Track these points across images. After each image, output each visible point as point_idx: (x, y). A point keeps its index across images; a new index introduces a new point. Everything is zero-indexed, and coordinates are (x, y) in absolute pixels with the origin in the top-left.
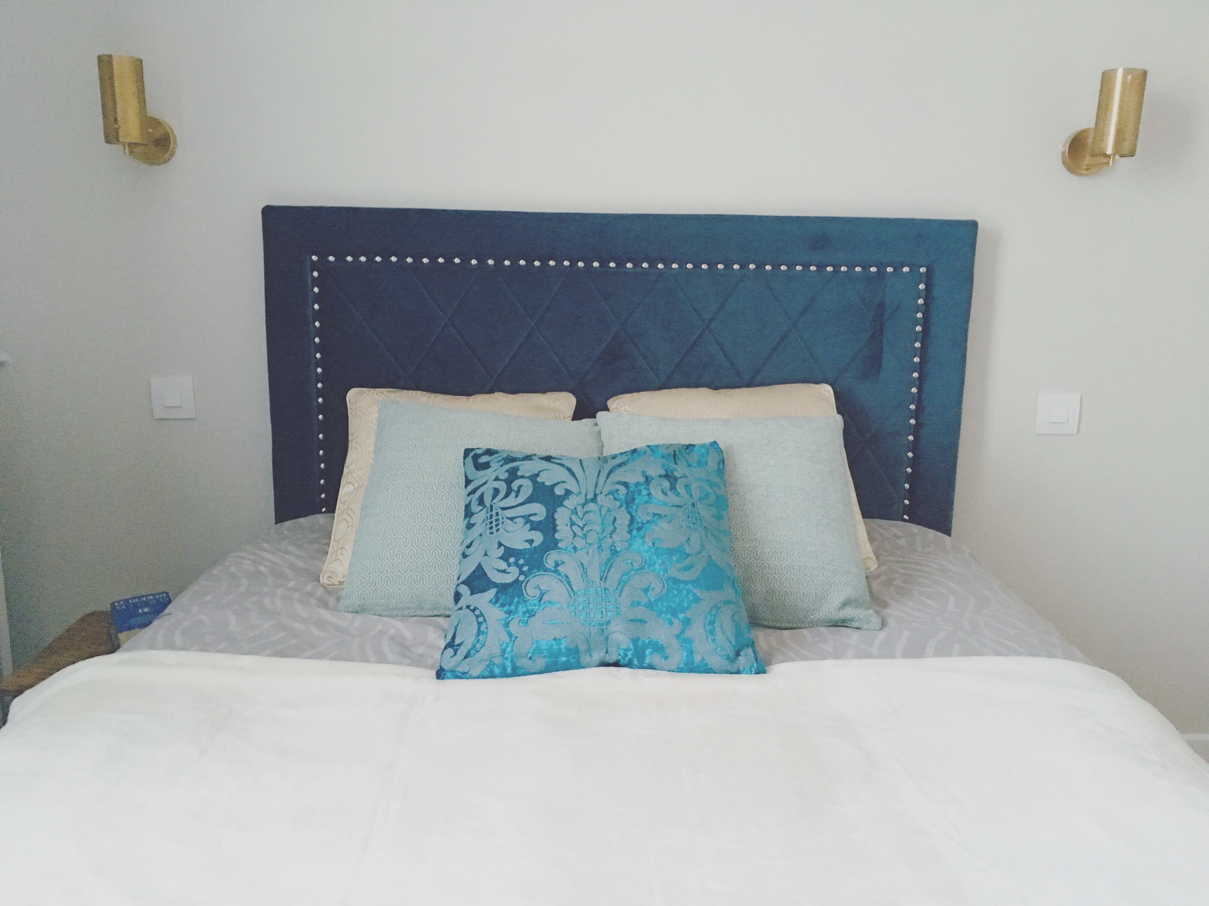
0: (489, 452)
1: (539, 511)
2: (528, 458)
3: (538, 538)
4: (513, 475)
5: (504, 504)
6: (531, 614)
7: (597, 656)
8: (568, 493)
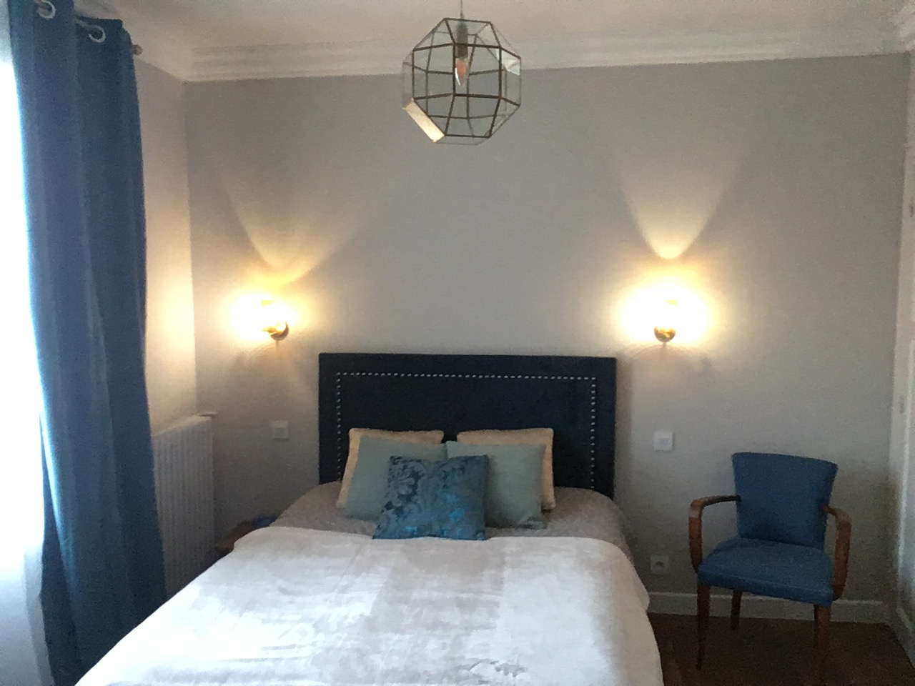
0: (399, 458)
1: (412, 480)
2: (412, 461)
3: (411, 491)
4: (405, 467)
5: (401, 478)
6: (406, 517)
7: (428, 533)
8: (423, 475)
